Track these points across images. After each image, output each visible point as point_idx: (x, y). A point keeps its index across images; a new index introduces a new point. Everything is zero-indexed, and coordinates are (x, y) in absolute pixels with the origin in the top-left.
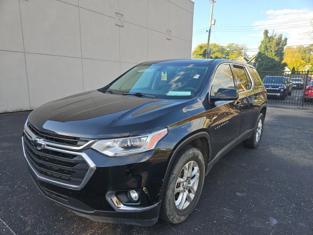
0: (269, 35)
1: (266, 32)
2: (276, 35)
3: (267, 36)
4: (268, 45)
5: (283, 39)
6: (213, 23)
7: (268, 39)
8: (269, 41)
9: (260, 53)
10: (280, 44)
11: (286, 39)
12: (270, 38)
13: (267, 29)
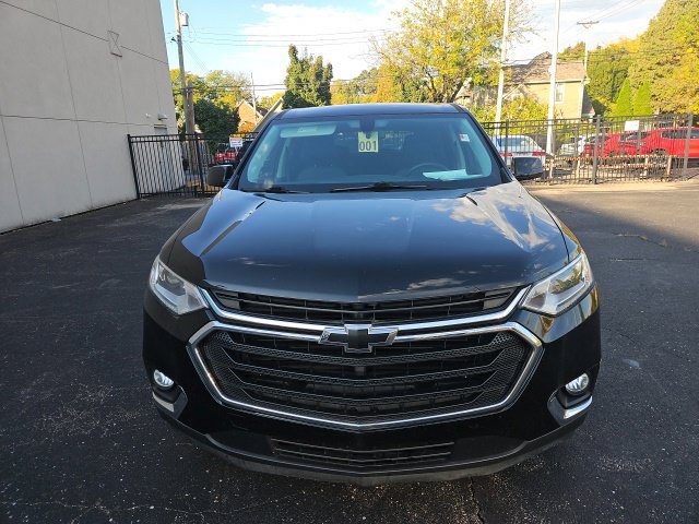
0: (300, 56)
1: (293, 51)
2: (311, 58)
3: (296, 59)
4: (302, 77)
5: (325, 65)
6: (183, 22)
7: (299, 66)
8: (303, 71)
9: (289, 93)
10: (323, 75)
11: (330, 67)
12: (301, 63)
13: (294, 44)
